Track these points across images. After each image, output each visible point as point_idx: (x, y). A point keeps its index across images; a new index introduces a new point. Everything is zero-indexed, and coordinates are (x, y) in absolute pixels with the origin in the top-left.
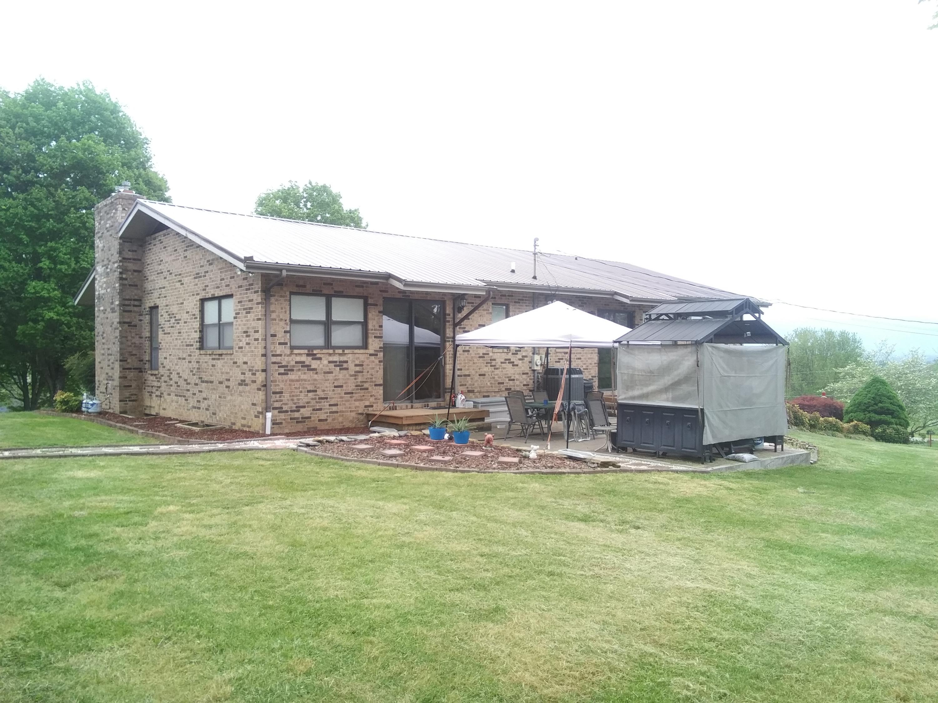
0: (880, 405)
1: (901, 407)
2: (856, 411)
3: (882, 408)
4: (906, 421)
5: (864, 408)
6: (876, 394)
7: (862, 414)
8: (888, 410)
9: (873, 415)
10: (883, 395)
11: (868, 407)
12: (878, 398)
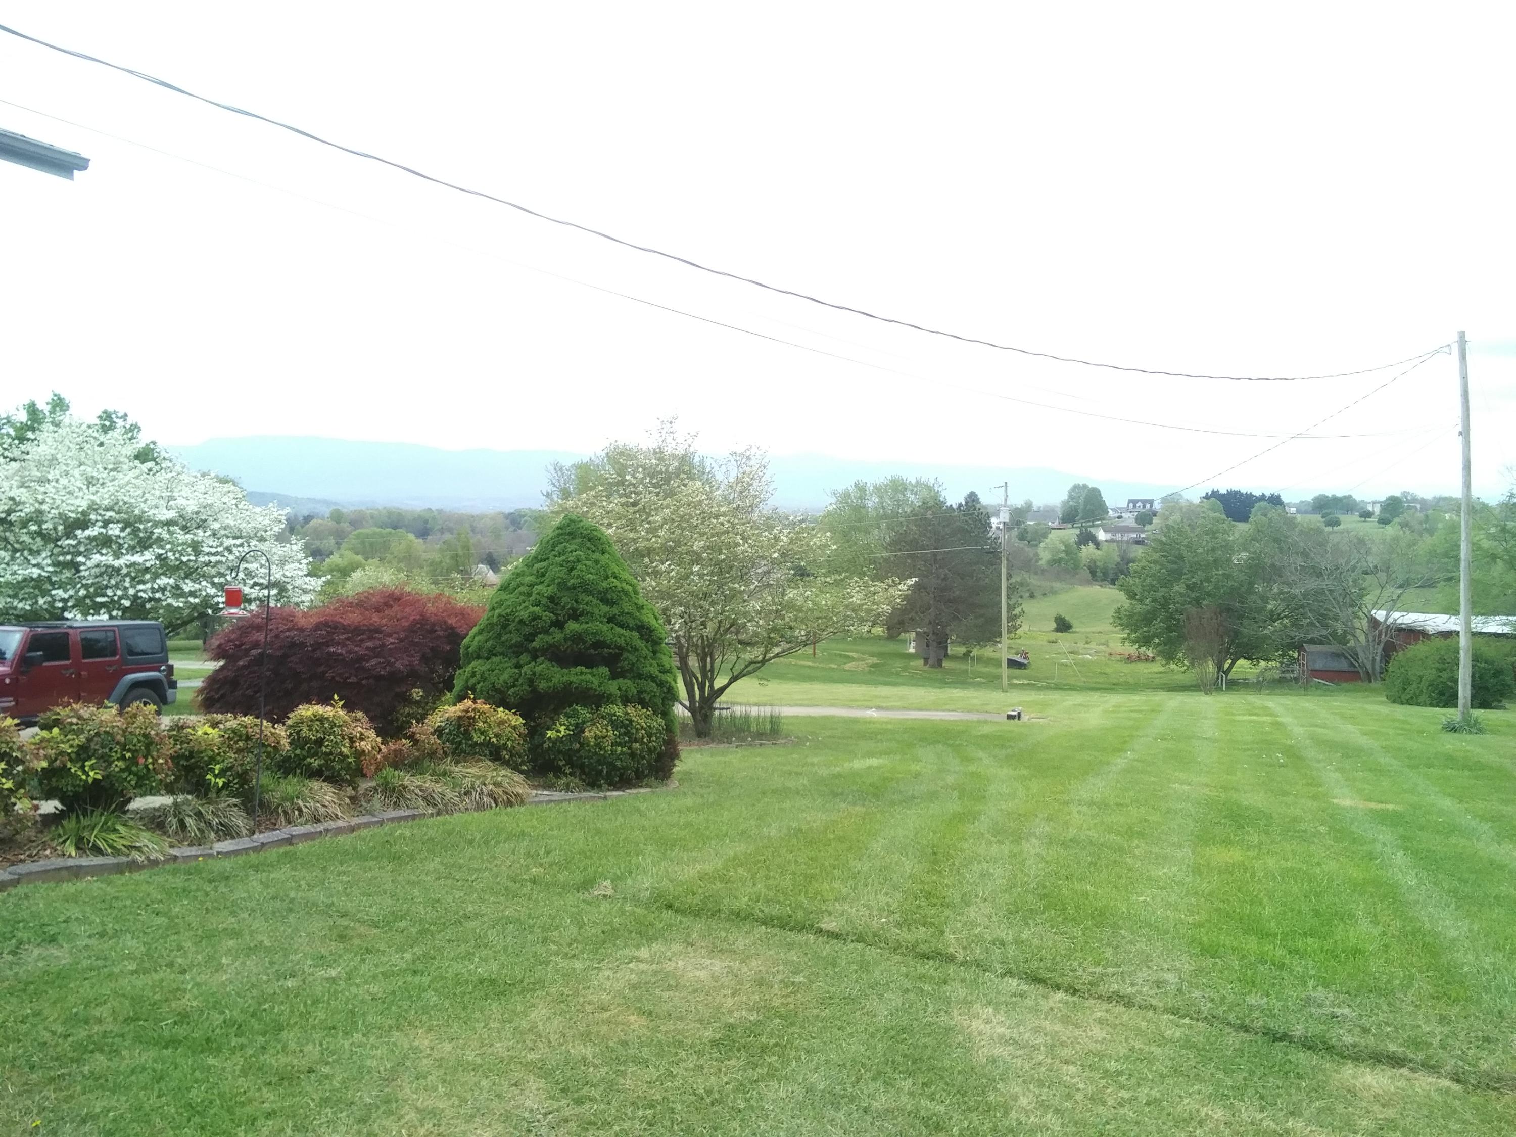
0: (573, 626)
1: (646, 632)
2: (491, 654)
3: (577, 638)
4: (661, 684)
5: (516, 638)
6: (562, 586)
7: (508, 663)
8: (599, 645)
9: (542, 666)
10: (585, 588)
11: (530, 638)
12: (566, 600)
